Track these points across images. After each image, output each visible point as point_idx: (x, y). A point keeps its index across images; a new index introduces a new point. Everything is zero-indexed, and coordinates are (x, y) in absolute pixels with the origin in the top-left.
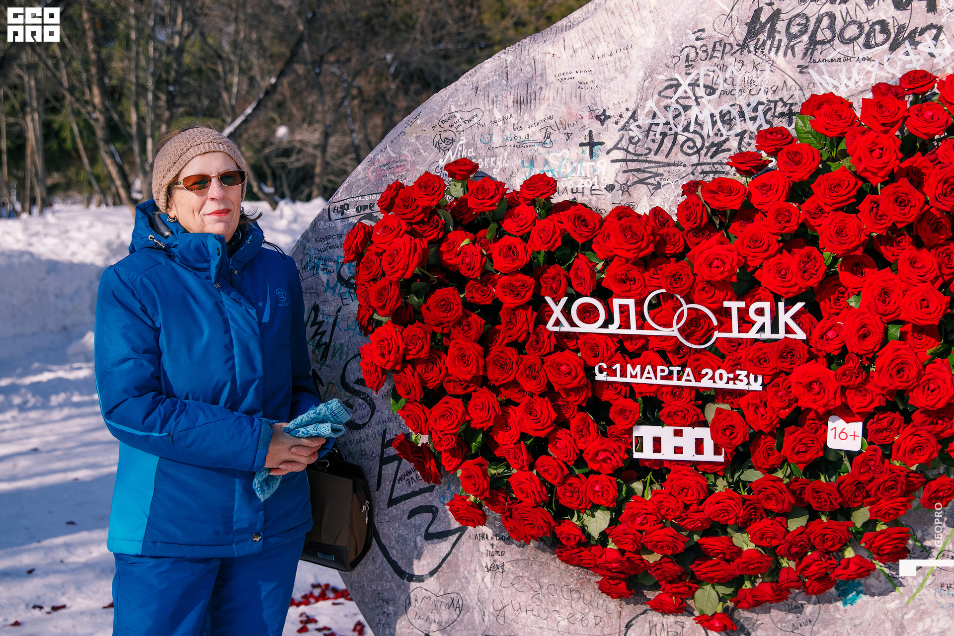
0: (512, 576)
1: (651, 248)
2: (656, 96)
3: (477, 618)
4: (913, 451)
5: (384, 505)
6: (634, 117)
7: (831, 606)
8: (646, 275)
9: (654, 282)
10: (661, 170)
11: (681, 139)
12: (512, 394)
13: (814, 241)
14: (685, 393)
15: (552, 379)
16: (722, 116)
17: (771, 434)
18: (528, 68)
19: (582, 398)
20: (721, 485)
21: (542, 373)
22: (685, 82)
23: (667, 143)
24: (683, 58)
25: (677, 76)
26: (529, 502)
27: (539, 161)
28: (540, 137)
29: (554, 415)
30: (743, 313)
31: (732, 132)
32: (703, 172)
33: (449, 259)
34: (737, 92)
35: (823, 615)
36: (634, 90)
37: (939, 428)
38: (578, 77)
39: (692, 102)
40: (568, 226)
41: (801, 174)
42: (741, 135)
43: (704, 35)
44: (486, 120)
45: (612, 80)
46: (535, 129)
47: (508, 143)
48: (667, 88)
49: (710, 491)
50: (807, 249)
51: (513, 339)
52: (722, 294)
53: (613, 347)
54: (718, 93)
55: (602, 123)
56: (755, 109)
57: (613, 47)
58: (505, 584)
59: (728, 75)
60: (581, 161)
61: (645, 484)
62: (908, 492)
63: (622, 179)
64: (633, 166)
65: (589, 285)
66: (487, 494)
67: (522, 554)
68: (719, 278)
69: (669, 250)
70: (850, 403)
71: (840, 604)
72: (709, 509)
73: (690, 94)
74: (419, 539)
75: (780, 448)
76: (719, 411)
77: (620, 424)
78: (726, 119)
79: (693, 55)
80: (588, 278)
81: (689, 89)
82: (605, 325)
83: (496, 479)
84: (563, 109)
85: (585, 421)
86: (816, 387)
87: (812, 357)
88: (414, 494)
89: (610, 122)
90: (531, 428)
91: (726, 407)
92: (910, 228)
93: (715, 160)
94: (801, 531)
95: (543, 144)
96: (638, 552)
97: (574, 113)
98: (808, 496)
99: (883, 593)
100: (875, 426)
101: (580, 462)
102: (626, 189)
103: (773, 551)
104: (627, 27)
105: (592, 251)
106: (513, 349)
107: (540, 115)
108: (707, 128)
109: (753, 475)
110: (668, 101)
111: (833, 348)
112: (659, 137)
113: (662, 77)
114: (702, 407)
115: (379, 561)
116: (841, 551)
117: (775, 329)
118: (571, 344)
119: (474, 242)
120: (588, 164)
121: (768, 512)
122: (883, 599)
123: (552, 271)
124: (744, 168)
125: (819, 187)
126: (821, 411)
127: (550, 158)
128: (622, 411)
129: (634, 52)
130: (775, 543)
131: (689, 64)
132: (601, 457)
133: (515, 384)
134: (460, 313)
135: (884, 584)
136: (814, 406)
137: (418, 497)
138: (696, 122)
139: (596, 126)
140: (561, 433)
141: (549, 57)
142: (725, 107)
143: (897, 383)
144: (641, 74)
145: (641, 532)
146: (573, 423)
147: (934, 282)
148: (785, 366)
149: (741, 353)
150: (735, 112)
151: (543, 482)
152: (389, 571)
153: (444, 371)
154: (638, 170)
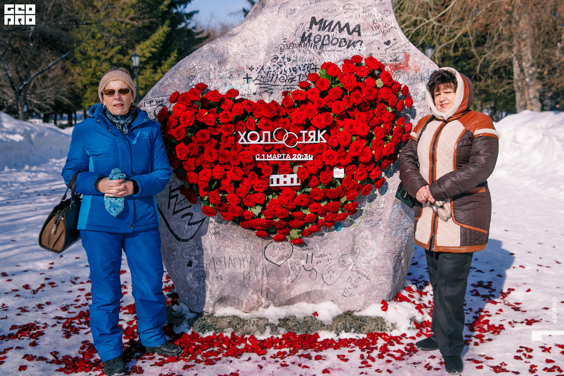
0: (222, 235)
1: (276, 114)
2: (270, 61)
3: (210, 252)
4: (360, 176)
5: (171, 214)
6: (262, 68)
7: (333, 232)
8: (273, 123)
9: (276, 125)
10: (272, 88)
11: (279, 76)
12: (227, 167)
13: (330, 110)
14: (287, 163)
15: (242, 160)
16: (293, 69)
17: (316, 175)
18: (222, 50)
19: (252, 166)
20: (299, 193)
21: (238, 158)
22: (280, 57)
23: (275, 78)
24: (279, 48)
25: (277, 54)
26: (234, 205)
27: (228, 84)
28: (228, 75)
29: (243, 173)
30: (306, 134)
31: (297, 75)
32: (287, 88)
33: (200, 120)
34: (298, 61)
35: (331, 236)
36: (262, 59)
37: (367, 169)
38: (241, 54)
39: (283, 64)
40: (245, 107)
41: (324, 88)
42: (300, 75)
43: (286, 40)
44: (208, 68)
45: (254, 55)
46: (227, 72)
47: (216, 77)
48: (274, 59)
49: (296, 196)
50: (327, 113)
51: (227, 147)
52: (300, 129)
53: (262, 148)
54: (291, 61)
55: (251, 70)
56: (304, 67)
57: (253, 43)
58: (220, 238)
59: (295, 55)
60: (244, 84)
61: (273, 196)
62: (358, 190)
63: (259, 91)
64: (263, 86)
65: (254, 127)
66: (220, 202)
67: (226, 227)
68: (300, 123)
69: (281, 114)
70: (341, 162)
71: (335, 231)
72: (296, 201)
73: (282, 61)
74: (186, 226)
75: (319, 179)
76: (299, 168)
77: (266, 174)
78: (295, 70)
79: (283, 47)
80: (254, 125)
81: (282, 59)
82: (259, 141)
83: (222, 197)
84: (237, 65)
85: (253, 175)
86: (331, 157)
87: (328, 148)
88: (183, 209)
89: (254, 70)
90: (235, 178)
91: (301, 166)
92: (358, 106)
93: (291, 84)
94: (326, 206)
95: (230, 78)
96: (271, 219)
97: (241, 66)
98: (328, 194)
99: (349, 226)
100: (348, 169)
101: (252, 189)
102: (260, 94)
103: (316, 213)
104: (257, 36)
105: (253, 115)
106: (228, 150)
107: (228, 67)
108: (288, 73)
109: (309, 190)
110: (274, 63)
111: (335, 145)
112: (271, 76)
113: (272, 55)
114: (292, 168)
115: (170, 236)
116: (337, 212)
117: (317, 140)
118: (246, 148)
119: (209, 113)
120: (246, 85)
121: (315, 201)
122: (349, 228)
123: (240, 123)
124: (304, 86)
125: (330, 93)
126: (332, 165)
127: (232, 83)
128: (266, 170)
129: (260, 45)
130: (318, 210)
131: (282, 50)
132: (260, 186)
133: (228, 163)
134: (209, 138)
135: (349, 223)
136: (330, 164)
137: (185, 210)
138: (284, 71)
139: (249, 72)
140: (245, 179)
141: (229, 46)
142: (294, 66)
143: (356, 154)
144: (264, 53)
145: (274, 211)
146: (249, 176)
147: (366, 122)
148: (320, 151)
149: (306, 148)
150: (297, 68)
151: (240, 197)
152: (174, 239)
153: (202, 159)
154: (265, 87)
